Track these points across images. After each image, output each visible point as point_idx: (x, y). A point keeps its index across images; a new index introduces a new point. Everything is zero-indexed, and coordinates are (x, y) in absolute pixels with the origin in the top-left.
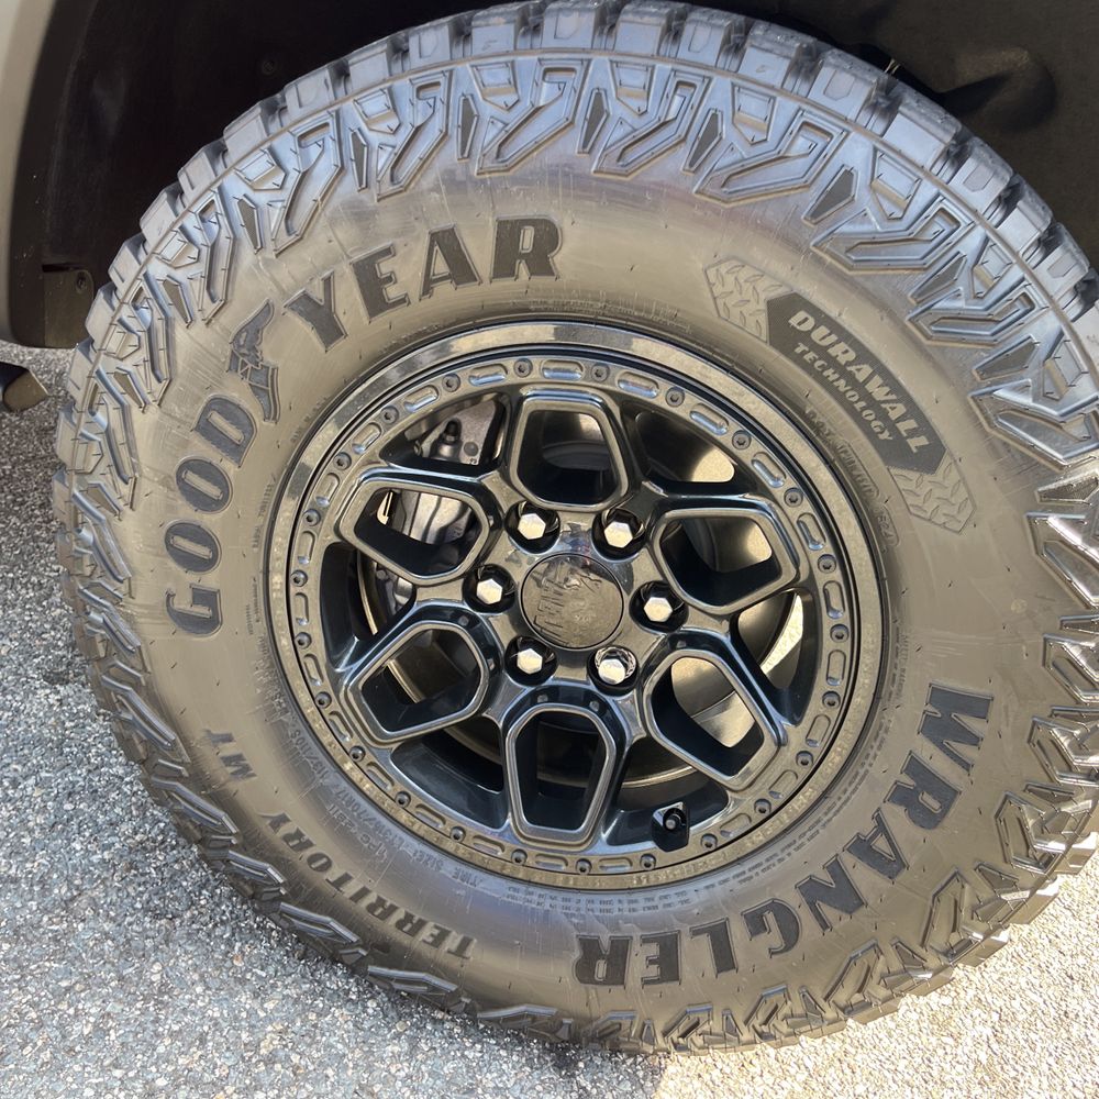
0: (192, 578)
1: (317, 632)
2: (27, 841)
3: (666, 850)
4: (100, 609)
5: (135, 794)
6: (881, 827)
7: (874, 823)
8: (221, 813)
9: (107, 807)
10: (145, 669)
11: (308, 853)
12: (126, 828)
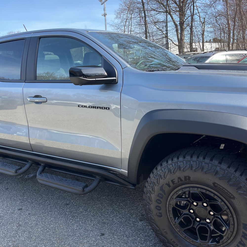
0: (159, 211)
1: (173, 217)
2: (142, 242)
3: (218, 243)
4: (150, 215)
5: (153, 236)
6: (242, 240)
7: (241, 240)
8: (165, 239)
9: (150, 238)
10: (155, 221)
11: (175, 243)
12: (153, 241)
